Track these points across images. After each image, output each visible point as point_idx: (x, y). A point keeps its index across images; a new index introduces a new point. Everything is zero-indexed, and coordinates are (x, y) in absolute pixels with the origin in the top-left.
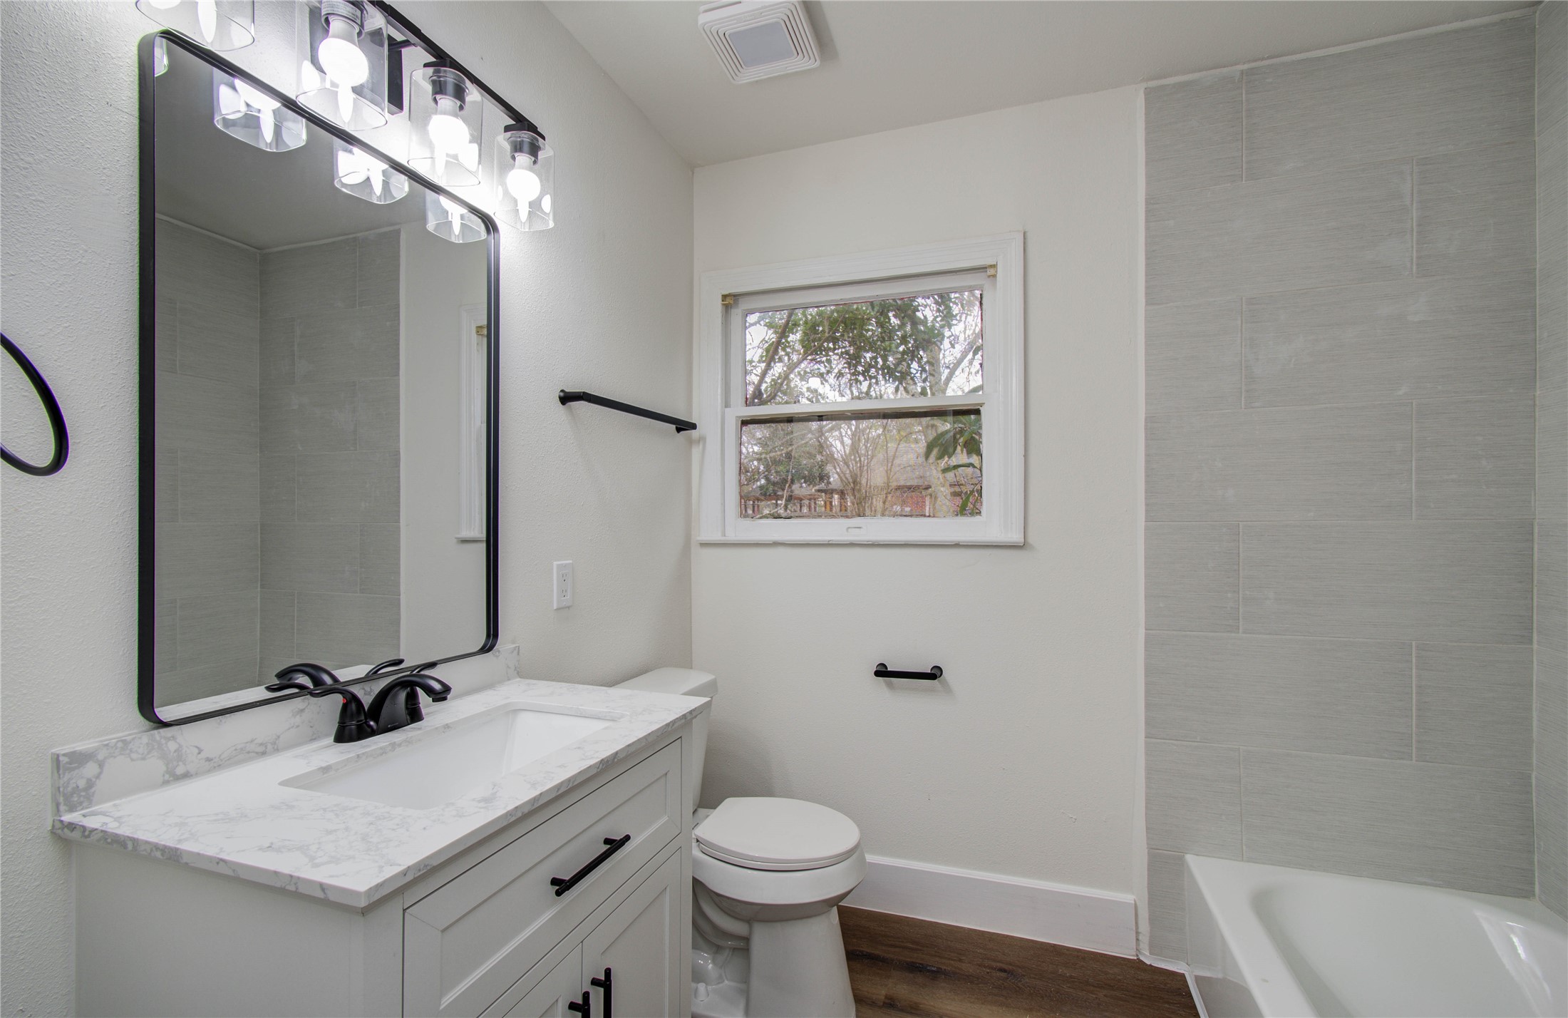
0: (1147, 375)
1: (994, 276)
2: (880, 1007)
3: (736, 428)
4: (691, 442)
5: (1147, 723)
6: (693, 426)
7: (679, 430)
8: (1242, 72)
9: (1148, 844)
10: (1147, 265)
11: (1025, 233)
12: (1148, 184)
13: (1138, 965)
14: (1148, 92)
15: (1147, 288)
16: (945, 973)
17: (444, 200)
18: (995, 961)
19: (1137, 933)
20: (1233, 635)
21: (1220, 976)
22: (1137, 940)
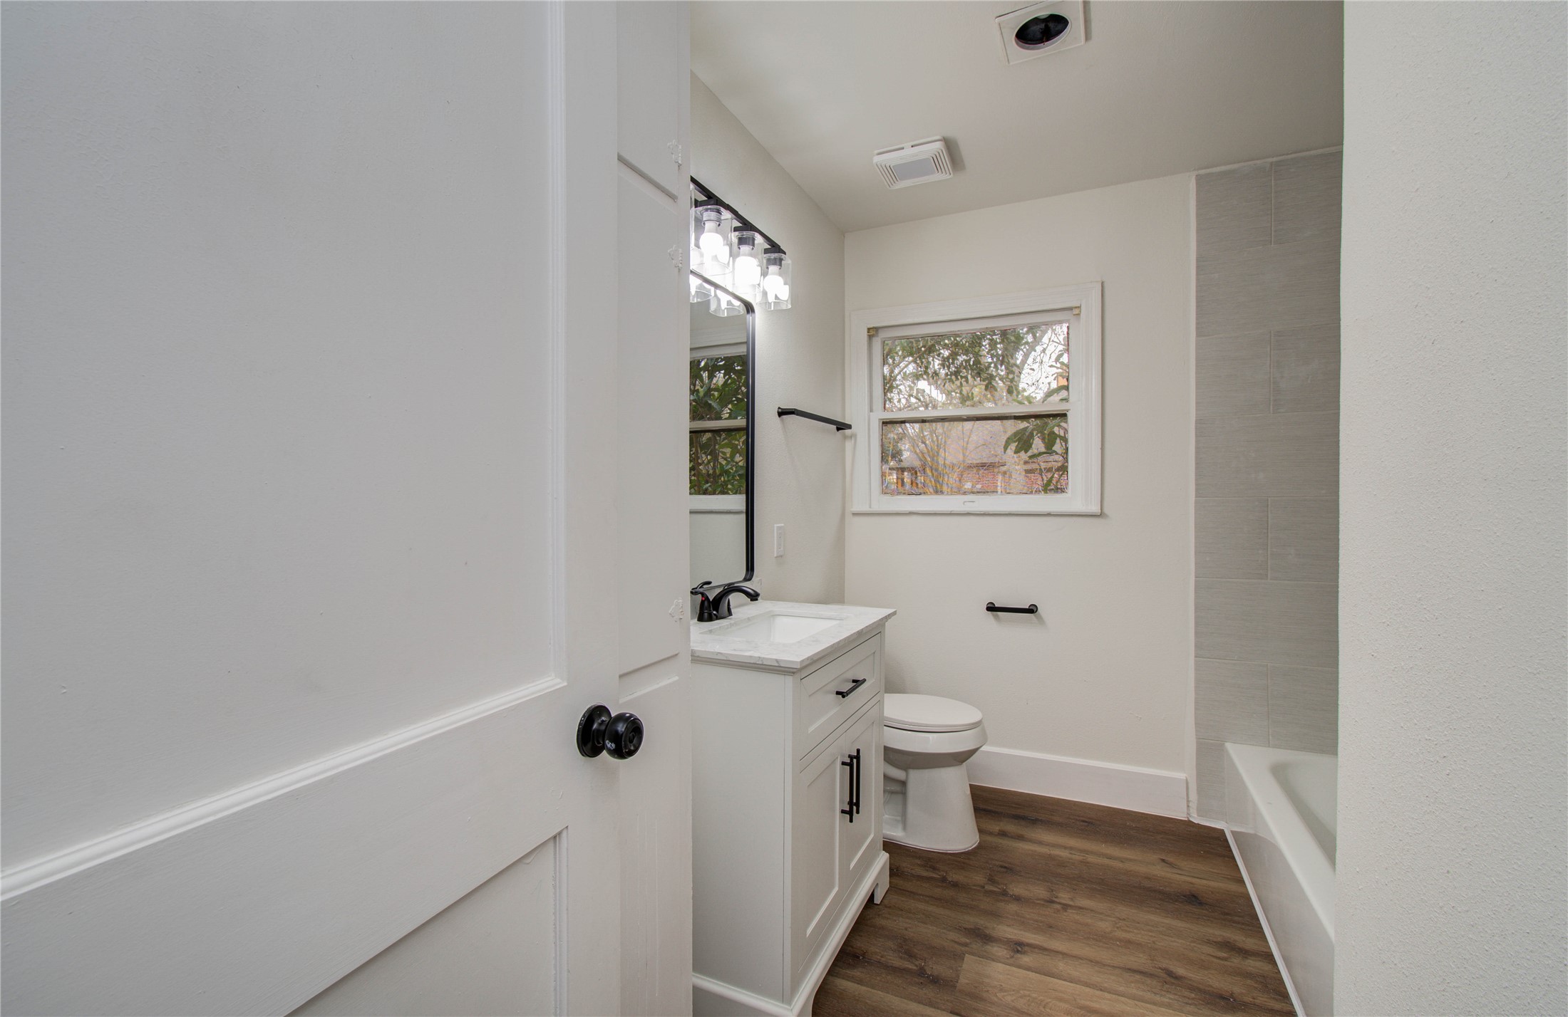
0: (1197, 388)
1: (1079, 314)
2: (996, 835)
3: (879, 428)
4: (845, 437)
5: (1196, 646)
6: (849, 427)
7: (838, 429)
8: (1271, 163)
9: (1196, 735)
10: (1197, 307)
11: (1103, 283)
12: (1198, 246)
13: (1189, 823)
14: (1199, 178)
15: (1197, 324)
16: (1041, 821)
17: (719, 293)
18: (1079, 816)
19: (1188, 801)
20: (1263, 581)
21: (1251, 831)
22: (1188, 806)
